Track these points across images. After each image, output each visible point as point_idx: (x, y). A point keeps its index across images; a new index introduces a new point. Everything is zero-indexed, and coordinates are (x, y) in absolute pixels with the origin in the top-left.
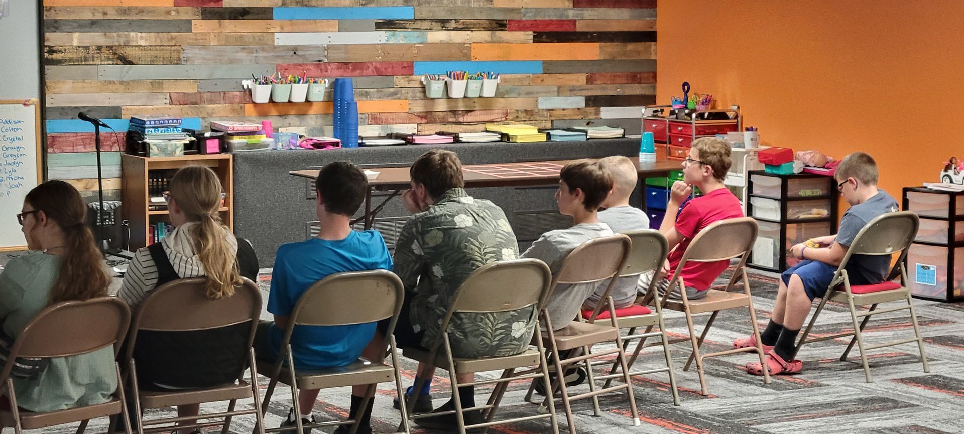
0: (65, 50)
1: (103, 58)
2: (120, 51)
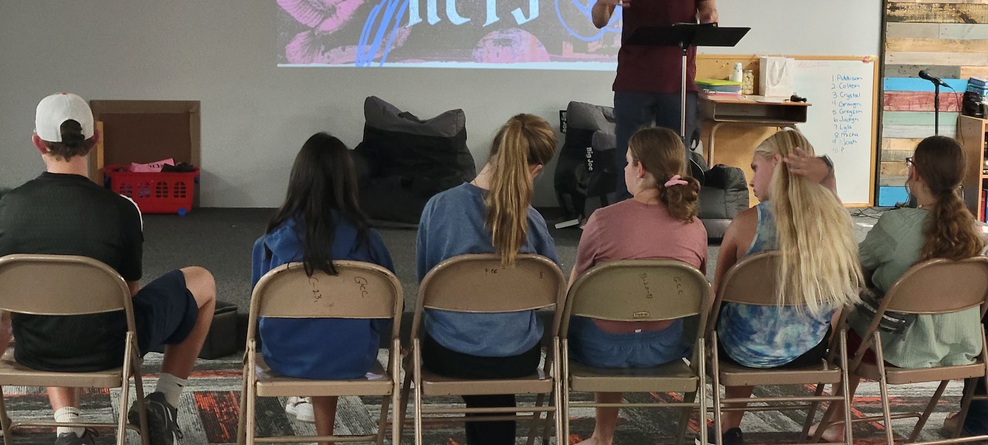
0: (908, 7)
1: (945, 16)
2: (963, 10)
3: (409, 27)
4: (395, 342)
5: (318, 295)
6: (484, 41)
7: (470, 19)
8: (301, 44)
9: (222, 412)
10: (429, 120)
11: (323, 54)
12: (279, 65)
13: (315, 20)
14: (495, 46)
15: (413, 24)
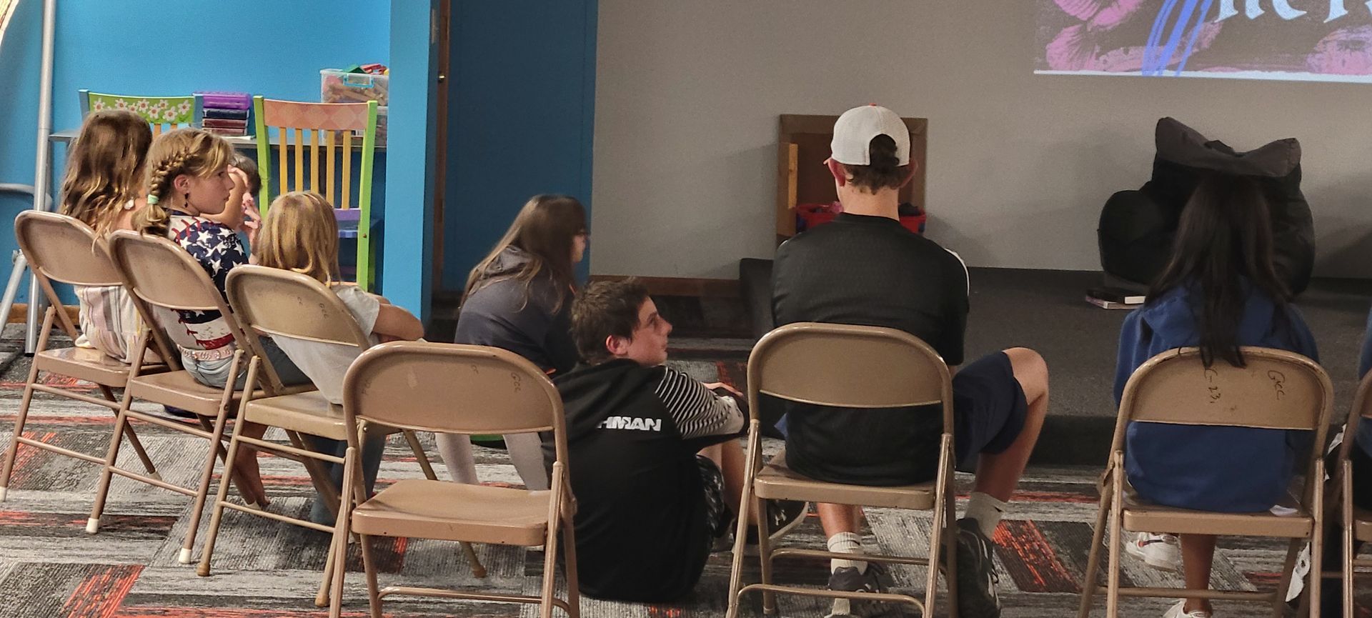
3: (1219, 22)
4: (1318, 464)
5: (1215, 393)
6: (1325, 43)
7: (1305, 12)
8: (1068, 42)
9: (1024, 549)
10: (1248, 153)
11: (1097, 58)
12: (1036, 72)
13: (1089, 10)
14: (1339, 50)
15: (1224, 18)
